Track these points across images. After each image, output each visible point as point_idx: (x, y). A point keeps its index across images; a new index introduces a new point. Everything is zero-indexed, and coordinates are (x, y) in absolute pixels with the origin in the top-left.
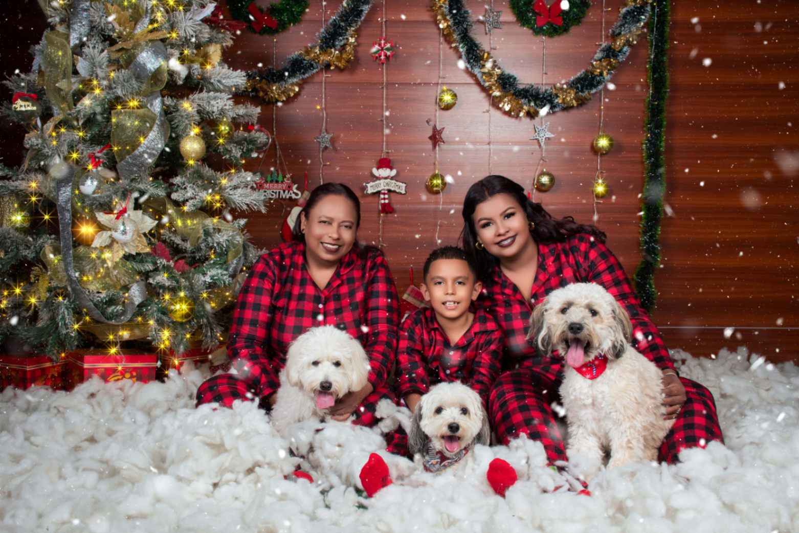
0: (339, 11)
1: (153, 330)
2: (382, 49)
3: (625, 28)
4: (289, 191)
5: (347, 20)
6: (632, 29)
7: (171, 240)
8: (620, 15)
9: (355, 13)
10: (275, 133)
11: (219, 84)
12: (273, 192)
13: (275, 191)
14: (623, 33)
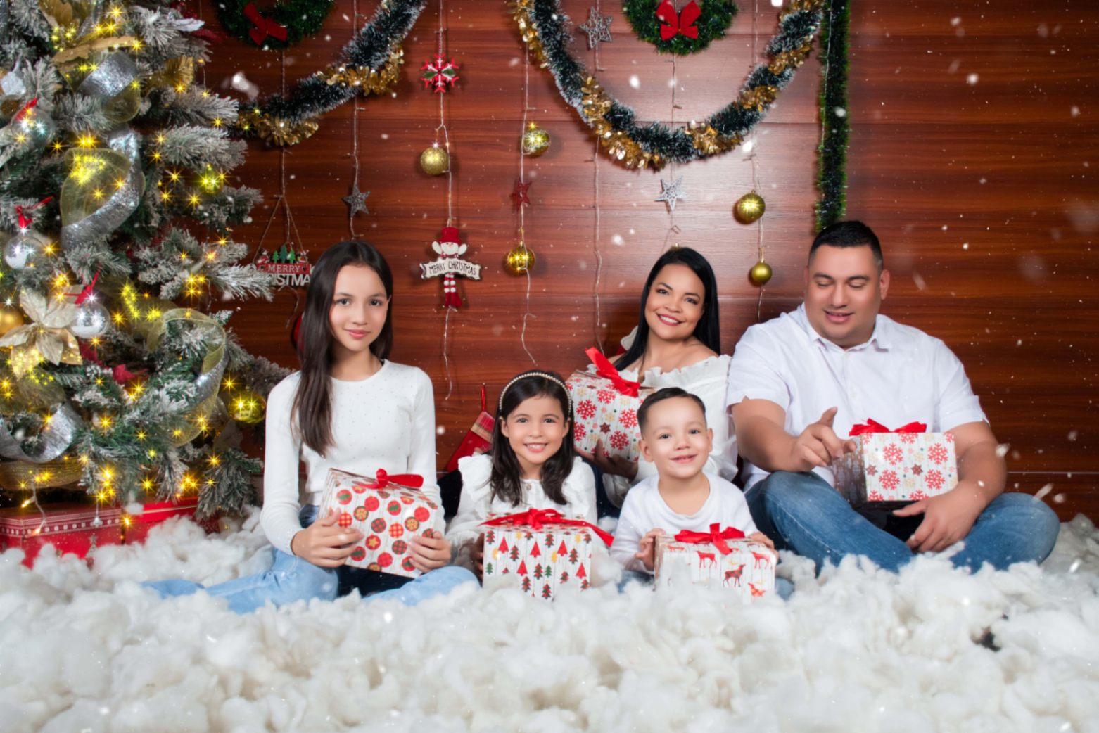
0: (376, 15)
1: (88, 471)
2: (440, 72)
3: (786, 42)
4: (304, 276)
5: (387, 28)
6: (796, 44)
7: (118, 341)
8: (780, 24)
9: (400, 19)
10: (284, 192)
11: (198, 116)
12: (281, 276)
13: (284, 275)
14: (784, 50)
